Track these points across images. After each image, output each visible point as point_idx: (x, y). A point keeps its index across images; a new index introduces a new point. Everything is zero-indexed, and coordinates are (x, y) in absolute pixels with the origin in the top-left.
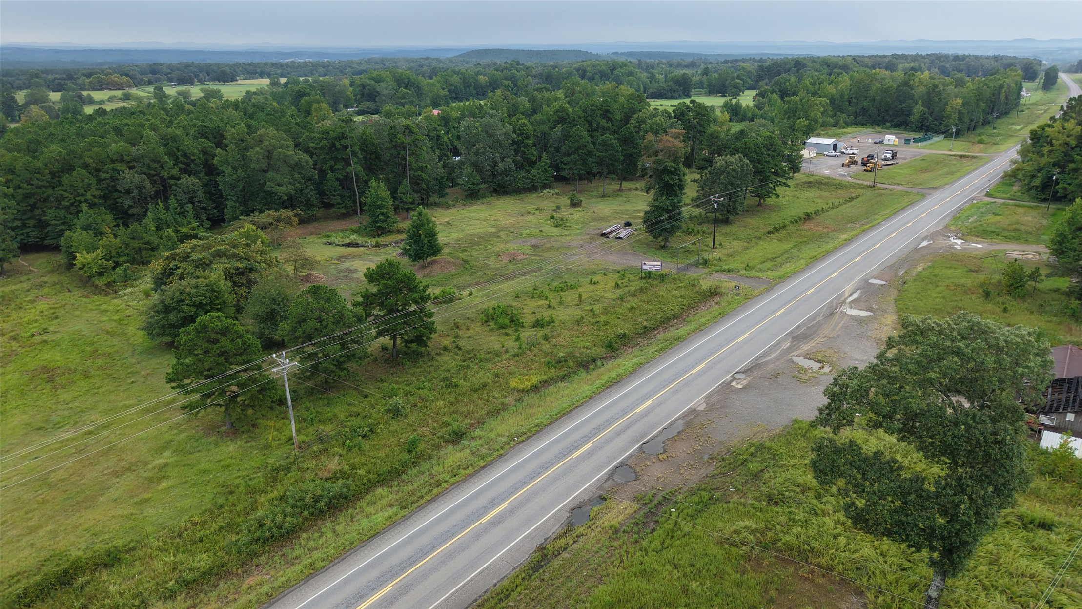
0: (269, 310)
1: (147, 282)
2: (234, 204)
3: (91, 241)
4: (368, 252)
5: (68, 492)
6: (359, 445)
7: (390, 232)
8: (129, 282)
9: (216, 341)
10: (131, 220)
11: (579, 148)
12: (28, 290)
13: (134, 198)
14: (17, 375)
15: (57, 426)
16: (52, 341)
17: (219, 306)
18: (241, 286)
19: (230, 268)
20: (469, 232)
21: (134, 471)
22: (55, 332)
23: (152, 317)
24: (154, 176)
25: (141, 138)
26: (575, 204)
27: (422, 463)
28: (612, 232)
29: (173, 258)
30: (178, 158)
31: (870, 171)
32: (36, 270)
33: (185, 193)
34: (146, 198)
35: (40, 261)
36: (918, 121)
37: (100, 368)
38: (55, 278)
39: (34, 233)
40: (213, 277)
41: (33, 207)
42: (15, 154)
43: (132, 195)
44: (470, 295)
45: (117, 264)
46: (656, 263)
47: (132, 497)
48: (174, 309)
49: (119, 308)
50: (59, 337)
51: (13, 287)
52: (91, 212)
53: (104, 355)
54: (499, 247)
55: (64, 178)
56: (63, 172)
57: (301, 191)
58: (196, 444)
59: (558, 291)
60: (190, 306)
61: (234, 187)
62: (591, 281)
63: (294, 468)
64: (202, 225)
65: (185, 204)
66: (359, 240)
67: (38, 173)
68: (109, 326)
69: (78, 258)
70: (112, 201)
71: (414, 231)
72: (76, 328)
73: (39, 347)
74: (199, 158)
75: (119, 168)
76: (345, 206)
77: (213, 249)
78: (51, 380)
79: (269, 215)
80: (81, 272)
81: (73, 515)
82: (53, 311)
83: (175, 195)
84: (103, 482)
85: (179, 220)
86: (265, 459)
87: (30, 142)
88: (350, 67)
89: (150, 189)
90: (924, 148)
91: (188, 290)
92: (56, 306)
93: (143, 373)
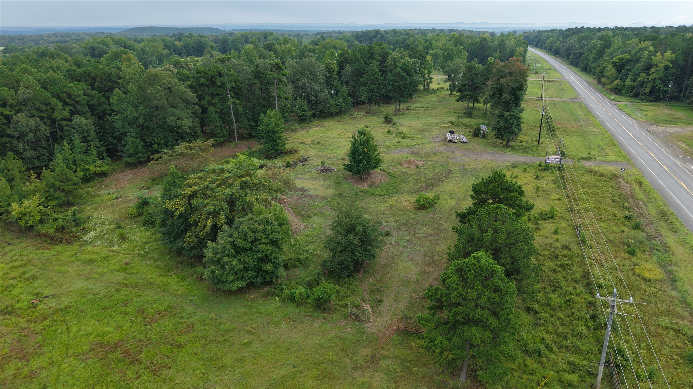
1: (99, 222)
7: (284, 153)
8: (82, 226)
22: (56, 295)
24: (46, 118)
26: (389, 121)
28: (453, 138)
29: (189, 195)
30: (64, 100)
46: (555, 157)
49: (103, 256)
54: (388, 157)
68: (118, 279)
73: (57, 318)
74: (82, 99)
76: (222, 136)
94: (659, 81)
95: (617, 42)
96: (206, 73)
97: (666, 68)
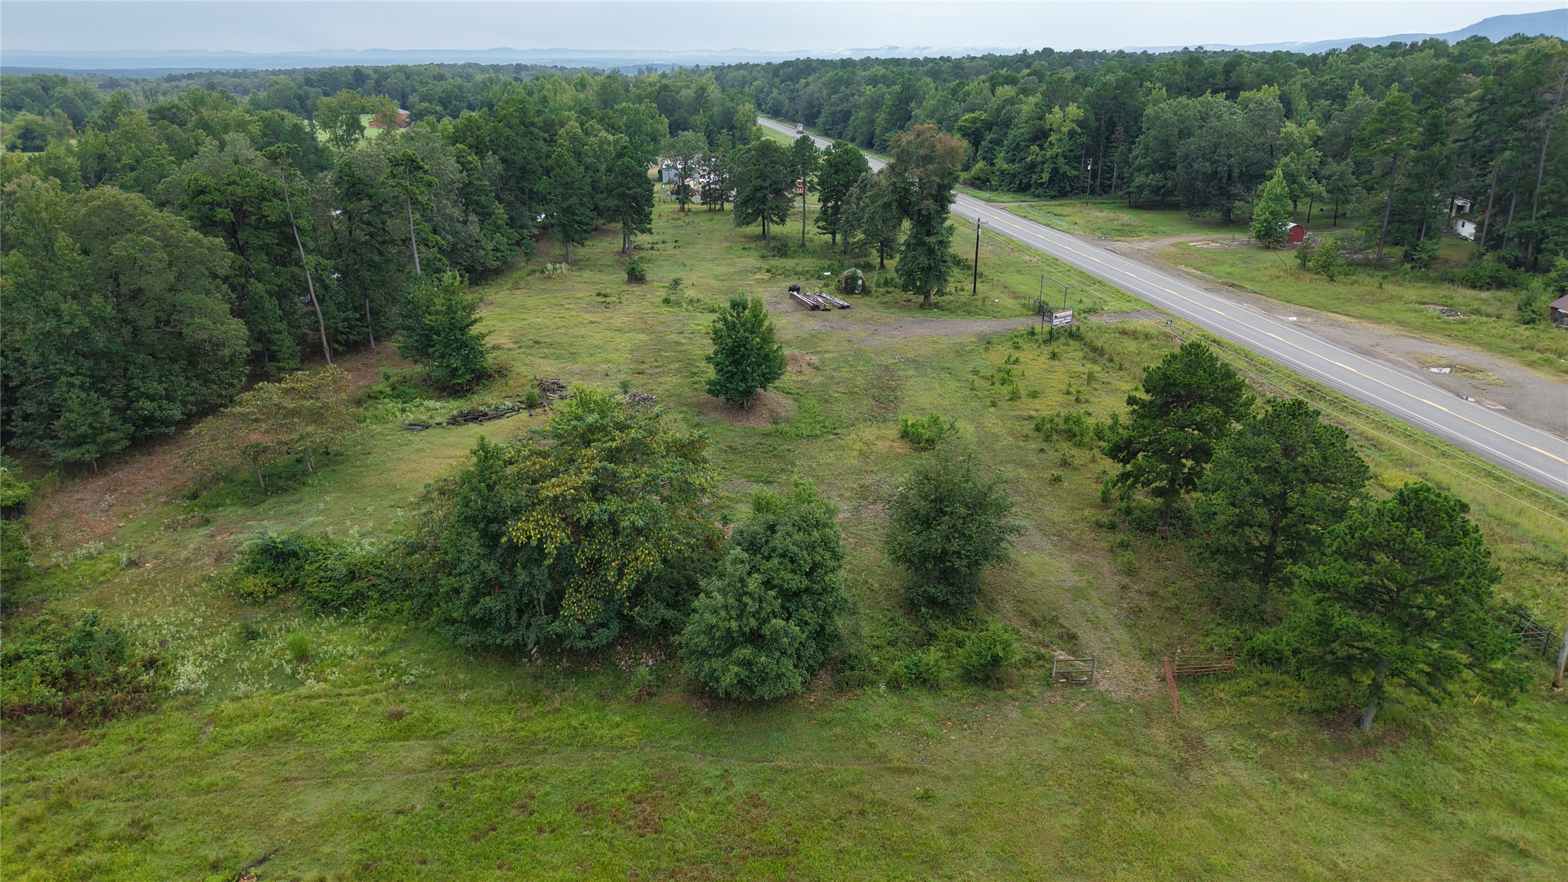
28: (817, 302)
94: (1063, 160)
95: (930, 89)
96: (222, 193)
97: (1072, 133)
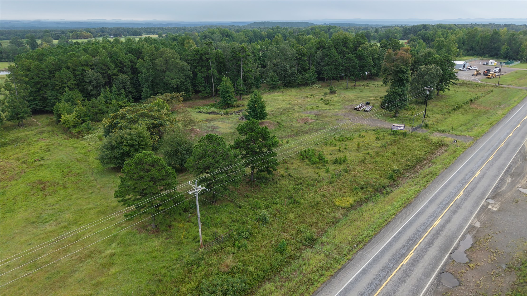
0: (174, 149)
1: (100, 131)
2: (147, 89)
3: (70, 108)
4: (222, 117)
5: (49, 273)
6: (245, 245)
7: (233, 106)
8: (90, 131)
9: (148, 171)
10: (91, 97)
11: (333, 62)
12: (35, 135)
13: (93, 85)
14: (24, 185)
15: (45, 221)
16: (45, 165)
17: (143, 146)
18: (155, 135)
19: (149, 124)
20: (276, 107)
21: (93, 258)
22: (48, 159)
23: (104, 152)
24: (104, 73)
25: (98, 53)
26: (332, 92)
27: (292, 262)
28: (360, 107)
29: (116, 117)
30: (117, 64)
31: (490, 78)
32: (40, 124)
33: (120, 83)
34: (100, 86)
35: (42, 119)
36: (504, 54)
37: (73, 182)
38: (50, 128)
39: (40, 104)
40: (140, 129)
41: (40, 89)
42: (31, 60)
43: (92, 84)
44: (287, 142)
45: (84, 121)
46: (401, 125)
47: (91, 279)
48: (116, 147)
49: (84, 146)
50: (50, 162)
51: (27, 133)
52: (70, 92)
53: (75, 174)
54: (296, 115)
55: (56, 74)
56: (56, 71)
57: (183, 83)
58: (133, 239)
59: (341, 141)
60: (126, 146)
61: (147, 80)
62: (360, 135)
63: (202, 263)
64: (129, 101)
65: (120, 89)
66: (217, 111)
67: (43, 71)
68: (78, 157)
69: (62, 117)
70: (82, 87)
71: (252, 105)
72: (60, 157)
73: (38, 168)
74: (128, 64)
75: (86, 69)
76: (206, 93)
77: (139, 112)
78: (43, 189)
79: (167, 96)
80: (64, 125)
81: (51, 292)
82: (47, 147)
83: (115, 85)
84: (72, 266)
85: (117, 98)
86: (180, 253)
87: (39, 55)
88: (196, 30)
89: (102, 80)
90: (512, 67)
91: (125, 136)
92: (50, 144)
93: (98, 186)
